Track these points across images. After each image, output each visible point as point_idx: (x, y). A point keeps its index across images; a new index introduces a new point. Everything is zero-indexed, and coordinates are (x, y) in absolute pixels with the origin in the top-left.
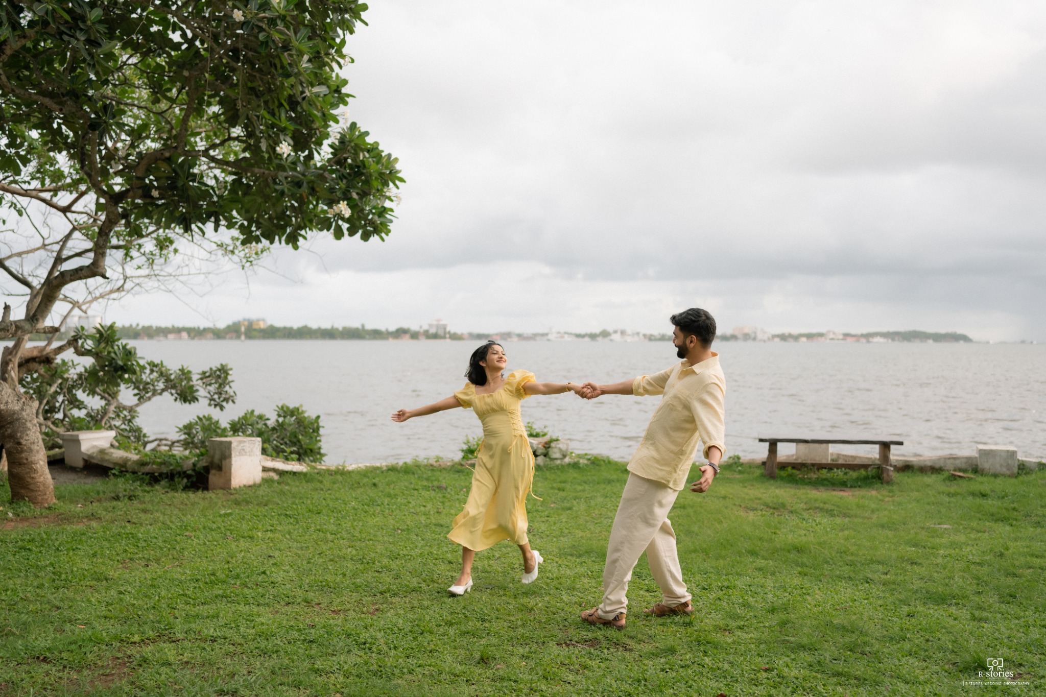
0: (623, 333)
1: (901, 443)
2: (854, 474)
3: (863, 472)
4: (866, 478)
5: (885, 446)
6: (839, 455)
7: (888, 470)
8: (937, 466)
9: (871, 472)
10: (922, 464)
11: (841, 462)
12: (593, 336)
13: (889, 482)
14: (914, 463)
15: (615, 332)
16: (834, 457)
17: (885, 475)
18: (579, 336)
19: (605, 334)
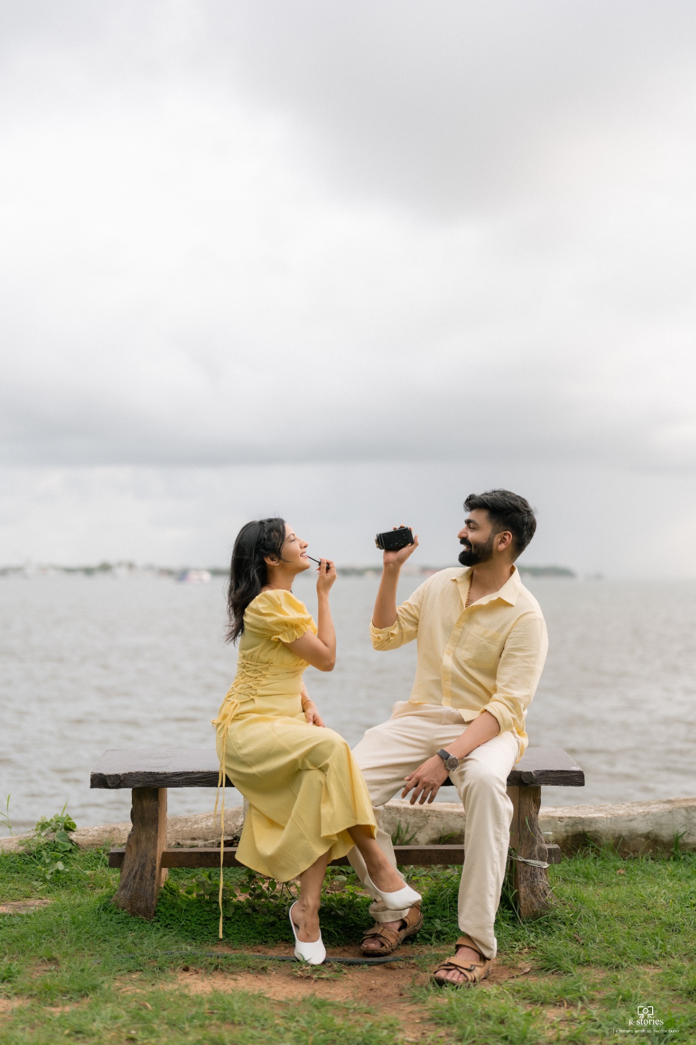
0: (131, 566)
1: (575, 779)
10: (623, 828)
12: (89, 571)
14: (600, 827)
15: (120, 564)
18: (70, 571)
19: (105, 568)
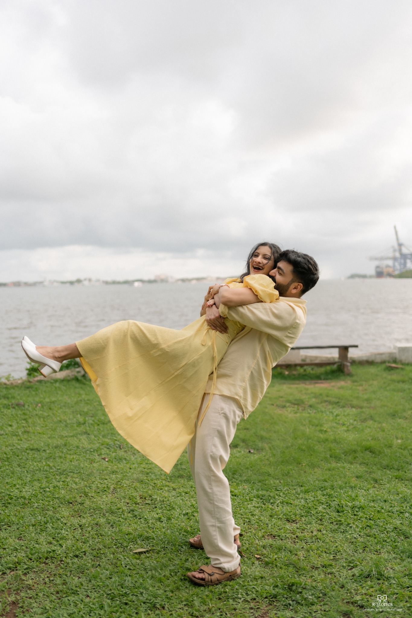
0: (90, 280)
1: (356, 346)
2: (322, 370)
3: (328, 368)
4: (333, 372)
5: (344, 349)
6: (306, 357)
7: (347, 366)
8: (370, 360)
9: (335, 367)
11: (308, 361)
12: (72, 283)
13: (350, 375)
15: (85, 280)
16: (303, 358)
17: (346, 370)
18: (63, 283)
19: (79, 281)
